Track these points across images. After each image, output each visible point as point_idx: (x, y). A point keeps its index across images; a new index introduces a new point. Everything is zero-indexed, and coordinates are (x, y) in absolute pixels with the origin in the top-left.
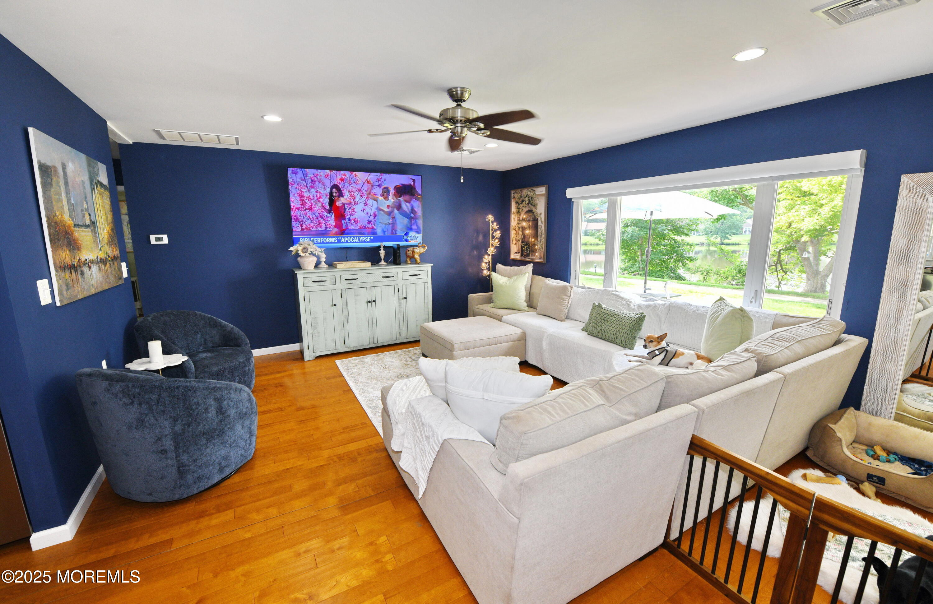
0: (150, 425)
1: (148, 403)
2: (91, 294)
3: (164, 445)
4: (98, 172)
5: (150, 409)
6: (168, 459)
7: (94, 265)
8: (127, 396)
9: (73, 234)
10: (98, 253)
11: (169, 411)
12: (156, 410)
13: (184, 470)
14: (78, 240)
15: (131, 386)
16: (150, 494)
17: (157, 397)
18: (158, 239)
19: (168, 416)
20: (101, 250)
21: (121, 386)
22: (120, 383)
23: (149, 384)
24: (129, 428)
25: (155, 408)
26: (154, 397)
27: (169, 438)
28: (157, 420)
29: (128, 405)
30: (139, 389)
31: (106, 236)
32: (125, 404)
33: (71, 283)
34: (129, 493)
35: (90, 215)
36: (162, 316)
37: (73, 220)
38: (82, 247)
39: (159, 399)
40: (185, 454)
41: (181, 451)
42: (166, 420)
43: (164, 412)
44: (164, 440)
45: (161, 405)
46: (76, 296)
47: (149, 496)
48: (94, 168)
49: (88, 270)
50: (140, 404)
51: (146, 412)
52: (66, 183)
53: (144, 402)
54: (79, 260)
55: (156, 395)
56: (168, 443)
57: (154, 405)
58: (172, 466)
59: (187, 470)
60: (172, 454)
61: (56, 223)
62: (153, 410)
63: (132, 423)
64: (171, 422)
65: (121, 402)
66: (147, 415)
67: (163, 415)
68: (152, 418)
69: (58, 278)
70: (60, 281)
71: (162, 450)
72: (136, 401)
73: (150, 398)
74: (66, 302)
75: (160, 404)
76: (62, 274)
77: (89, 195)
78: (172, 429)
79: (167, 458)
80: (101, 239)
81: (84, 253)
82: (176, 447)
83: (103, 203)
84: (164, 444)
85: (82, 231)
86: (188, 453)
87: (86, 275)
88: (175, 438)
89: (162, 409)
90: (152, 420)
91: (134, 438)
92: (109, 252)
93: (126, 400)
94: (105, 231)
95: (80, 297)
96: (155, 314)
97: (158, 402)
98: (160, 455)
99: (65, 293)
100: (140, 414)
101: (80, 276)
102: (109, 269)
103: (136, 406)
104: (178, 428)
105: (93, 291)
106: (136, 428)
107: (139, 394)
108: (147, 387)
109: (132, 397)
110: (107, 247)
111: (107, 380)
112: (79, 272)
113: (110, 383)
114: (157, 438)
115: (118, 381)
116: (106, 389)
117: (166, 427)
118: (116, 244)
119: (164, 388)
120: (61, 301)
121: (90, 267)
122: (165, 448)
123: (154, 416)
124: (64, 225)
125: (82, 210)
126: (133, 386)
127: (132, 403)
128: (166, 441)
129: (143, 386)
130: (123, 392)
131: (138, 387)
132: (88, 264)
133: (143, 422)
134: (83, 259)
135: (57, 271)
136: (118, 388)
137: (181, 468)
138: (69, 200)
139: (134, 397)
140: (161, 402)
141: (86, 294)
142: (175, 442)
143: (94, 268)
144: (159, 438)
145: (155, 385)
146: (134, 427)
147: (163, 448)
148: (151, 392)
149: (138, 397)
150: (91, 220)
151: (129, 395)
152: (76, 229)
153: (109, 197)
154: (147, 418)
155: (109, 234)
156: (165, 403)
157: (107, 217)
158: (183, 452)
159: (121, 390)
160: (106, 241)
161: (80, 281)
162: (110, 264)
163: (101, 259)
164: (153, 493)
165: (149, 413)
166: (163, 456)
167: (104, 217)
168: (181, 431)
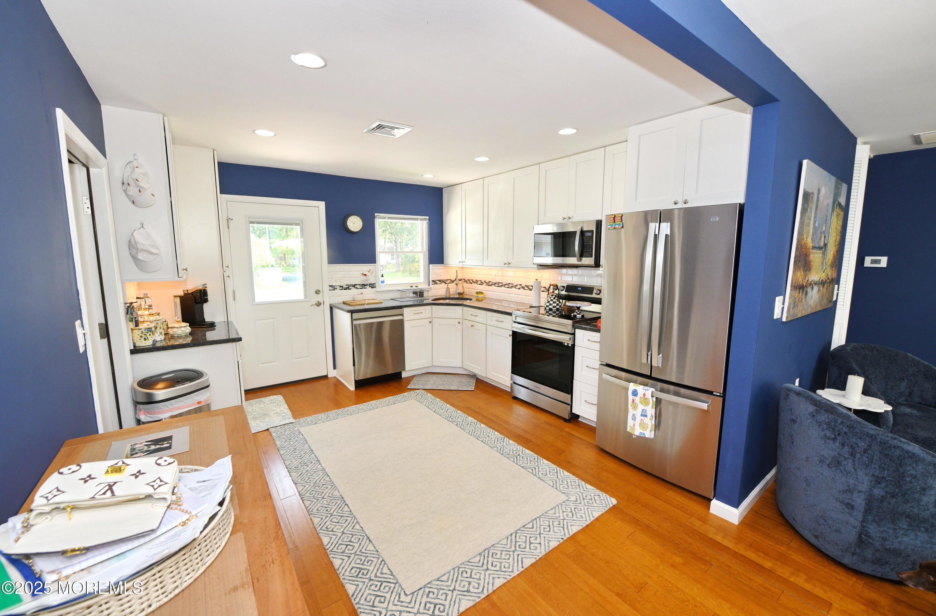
0: (845, 470)
1: (852, 447)
2: (807, 314)
3: (852, 500)
4: (841, 193)
5: (852, 455)
6: (852, 517)
7: (816, 286)
8: (831, 429)
9: (809, 255)
10: (822, 274)
11: (875, 468)
12: (859, 459)
13: (866, 540)
14: (811, 262)
15: (839, 422)
16: (816, 537)
17: (866, 446)
18: (873, 262)
19: (871, 473)
20: (824, 271)
21: (828, 417)
22: (828, 414)
23: (861, 429)
24: (821, 461)
25: (858, 456)
26: (862, 444)
27: (862, 496)
28: (856, 470)
29: (829, 438)
30: (847, 429)
31: (831, 258)
32: (826, 437)
33: (797, 301)
34: (794, 519)
35: (825, 237)
36: (863, 348)
37: (813, 242)
38: (812, 269)
39: (867, 450)
40: (874, 524)
41: (870, 517)
42: (866, 475)
43: (867, 466)
44: (855, 495)
45: (867, 457)
46: (797, 314)
47: (813, 537)
48: (838, 190)
49: (811, 291)
50: (843, 445)
51: (847, 456)
52: (817, 207)
53: (848, 445)
54: (808, 281)
55: (865, 443)
56: (859, 501)
57: (858, 452)
58: (854, 527)
59: (869, 542)
60: (859, 515)
61: (802, 246)
62: (855, 457)
63: (826, 459)
64: (871, 481)
65: (823, 433)
66: (846, 459)
67: (865, 469)
68: (850, 465)
69: (791, 297)
70: (791, 300)
71: (848, 504)
72: (840, 438)
73: (857, 444)
74: (790, 319)
75: (866, 455)
76: (794, 292)
77: (829, 218)
78: (871, 489)
79: (851, 515)
80: (827, 261)
81: (812, 274)
82: (866, 510)
83: (837, 223)
84: (854, 499)
85: (816, 253)
86: (879, 525)
87: (808, 295)
88: (870, 500)
89: (867, 462)
90: (850, 467)
91: (822, 474)
92: (829, 274)
93: (828, 434)
94: (832, 253)
95: (799, 315)
96: (855, 344)
97: (865, 453)
98: (844, 507)
99: (791, 310)
100: (839, 454)
101: (804, 295)
102: (825, 291)
103: (837, 444)
104: (878, 492)
105: (809, 311)
106: (828, 465)
107: (845, 433)
108: (858, 431)
109: (837, 433)
110: (829, 268)
111: (815, 405)
112: (805, 292)
113: (818, 410)
114: (848, 488)
115: (826, 411)
116: (811, 414)
117: (863, 483)
118: (836, 266)
119: (879, 440)
120: (787, 317)
121: (812, 288)
122: (854, 504)
123: (854, 465)
124: (806, 248)
125: (821, 233)
126: (842, 423)
127: (834, 439)
128: (858, 497)
129: (853, 428)
130: (828, 424)
131: (848, 426)
132: (811, 285)
133: (838, 463)
134: (810, 280)
135: (791, 290)
136: (824, 417)
137: (863, 536)
138: (815, 223)
139: (839, 434)
140: (868, 454)
141: (805, 313)
142: (867, 504)
143: (816, 288)
144: (850, 489)
145: (868, 433)
146: (827, 463)
147: (850, 501)
148: (861, 438)
149: (843, 437)
150: (824, 242)
151: (834, 430)
152: (813, 251)
153: (843, 217)
154: (845, 463)
155: (834, 256)
156: (873, 457)
157: (836, 239)
158: (874, 521)
159: (827, 421)
160: (830, 263)
161: (804, 301)
162: (827, 286)
163: (822, 280)
164: (820, 538)
165: (849, 458)
166: (847, 510)
167: (834, 238)
168: (879, 497)
